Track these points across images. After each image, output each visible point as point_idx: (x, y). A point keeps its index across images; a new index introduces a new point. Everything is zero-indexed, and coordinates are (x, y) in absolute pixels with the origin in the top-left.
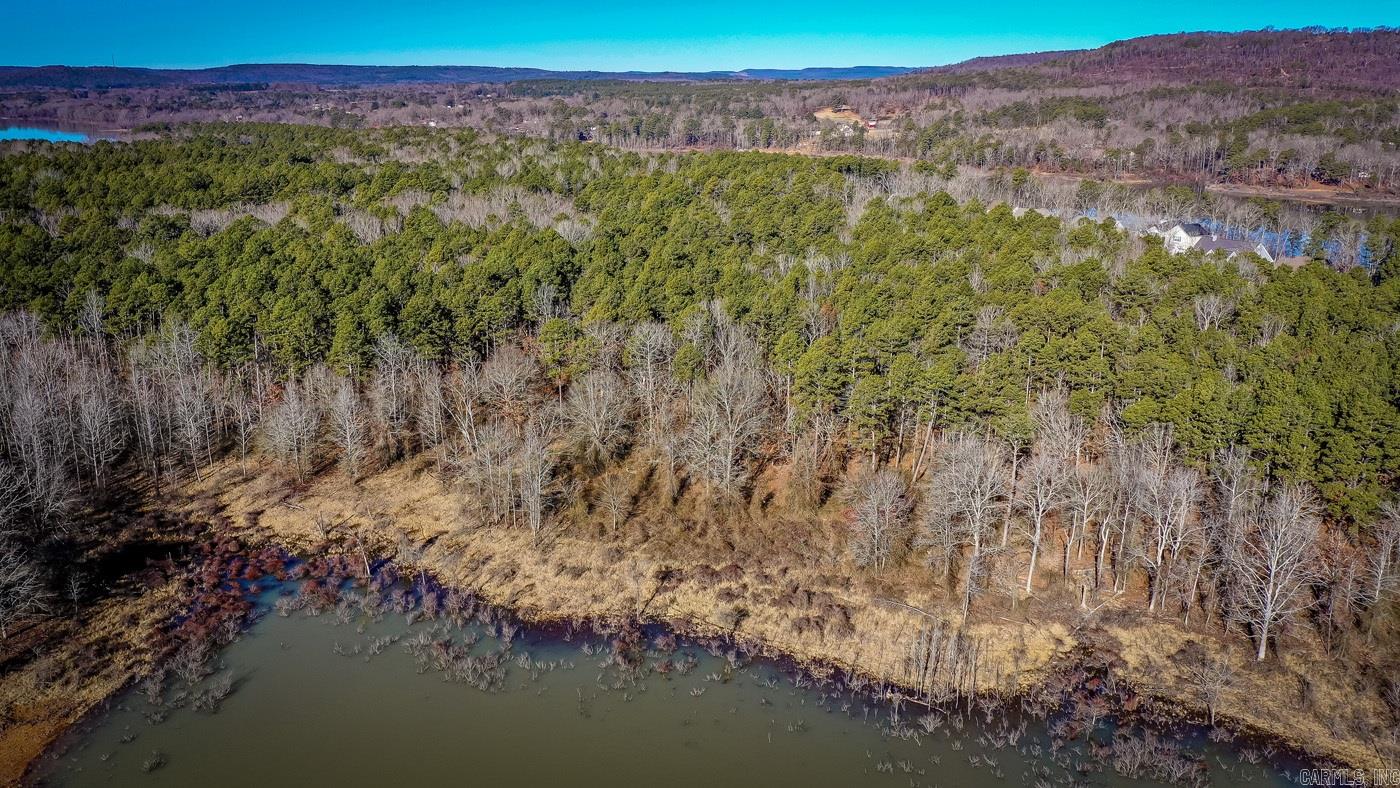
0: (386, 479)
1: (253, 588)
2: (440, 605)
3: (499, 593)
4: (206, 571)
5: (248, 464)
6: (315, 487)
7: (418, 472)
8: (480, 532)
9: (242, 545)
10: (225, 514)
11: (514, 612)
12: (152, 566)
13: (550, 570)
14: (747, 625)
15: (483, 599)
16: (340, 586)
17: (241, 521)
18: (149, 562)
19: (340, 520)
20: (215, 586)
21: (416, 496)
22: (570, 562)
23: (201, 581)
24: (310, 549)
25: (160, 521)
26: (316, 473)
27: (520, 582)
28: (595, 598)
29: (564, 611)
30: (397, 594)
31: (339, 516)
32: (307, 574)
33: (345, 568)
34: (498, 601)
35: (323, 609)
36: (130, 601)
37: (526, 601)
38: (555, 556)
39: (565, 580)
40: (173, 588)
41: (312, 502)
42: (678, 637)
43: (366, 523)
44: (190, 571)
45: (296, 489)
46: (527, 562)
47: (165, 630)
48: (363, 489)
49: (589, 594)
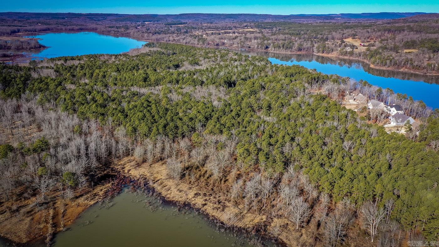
0: (156, 165)
1: (123, 186)
2: (153, 194)
3: (164, 193)
4: (116, 182)
5: (132, 158)
6: (143, 165)
7: (163, 164)
8: (168, 180)
9: (124, 177)
10: (124, 169)
11: (164, 198)
12: (107, 180)
13: (176, 190)
14: (206, 207)
15: (161, 194)
16: (138, 188)
17: (126, 171)
18: (107, 179)
19: (144, 174)
20: (117, 185)
21: (160, 170)
22: (181, 189)
23: (115, 184)
24: (136, 179)
25: (112, 170)
26: (143, 162)
27: (169, 192)
28: (181, 197)
29: (174, 199)
30: (146, 192)
31: (144, 172)
32: (133, 184)
33: (140, 184)
34: (163, 195)
35: (132, 193)
36: (102, 186)
37: (168, 196)
38: (179, 187)
39: (178, 193)
40: (110, 185)
41: (141, 169)
42: (191, 207)
43: (148, 175)
44: (114, 181)
45: (138, 165)
46: (173, 188)
47: (106, 193)
48: (151, 167)
49: (180, 196)
